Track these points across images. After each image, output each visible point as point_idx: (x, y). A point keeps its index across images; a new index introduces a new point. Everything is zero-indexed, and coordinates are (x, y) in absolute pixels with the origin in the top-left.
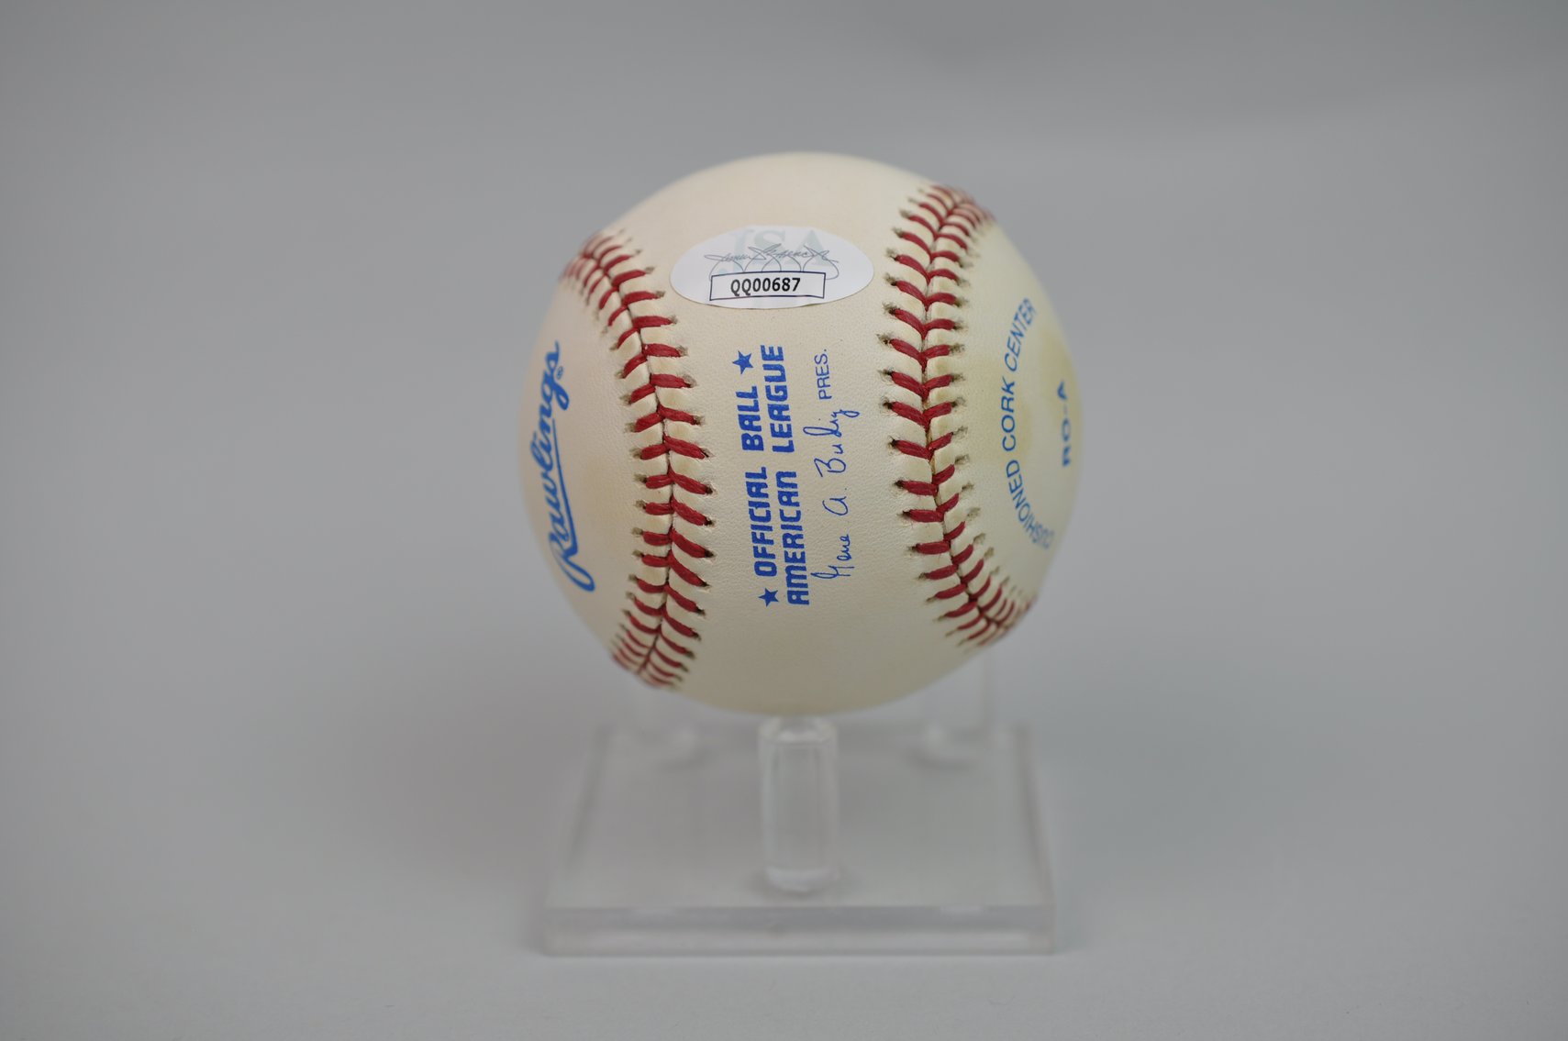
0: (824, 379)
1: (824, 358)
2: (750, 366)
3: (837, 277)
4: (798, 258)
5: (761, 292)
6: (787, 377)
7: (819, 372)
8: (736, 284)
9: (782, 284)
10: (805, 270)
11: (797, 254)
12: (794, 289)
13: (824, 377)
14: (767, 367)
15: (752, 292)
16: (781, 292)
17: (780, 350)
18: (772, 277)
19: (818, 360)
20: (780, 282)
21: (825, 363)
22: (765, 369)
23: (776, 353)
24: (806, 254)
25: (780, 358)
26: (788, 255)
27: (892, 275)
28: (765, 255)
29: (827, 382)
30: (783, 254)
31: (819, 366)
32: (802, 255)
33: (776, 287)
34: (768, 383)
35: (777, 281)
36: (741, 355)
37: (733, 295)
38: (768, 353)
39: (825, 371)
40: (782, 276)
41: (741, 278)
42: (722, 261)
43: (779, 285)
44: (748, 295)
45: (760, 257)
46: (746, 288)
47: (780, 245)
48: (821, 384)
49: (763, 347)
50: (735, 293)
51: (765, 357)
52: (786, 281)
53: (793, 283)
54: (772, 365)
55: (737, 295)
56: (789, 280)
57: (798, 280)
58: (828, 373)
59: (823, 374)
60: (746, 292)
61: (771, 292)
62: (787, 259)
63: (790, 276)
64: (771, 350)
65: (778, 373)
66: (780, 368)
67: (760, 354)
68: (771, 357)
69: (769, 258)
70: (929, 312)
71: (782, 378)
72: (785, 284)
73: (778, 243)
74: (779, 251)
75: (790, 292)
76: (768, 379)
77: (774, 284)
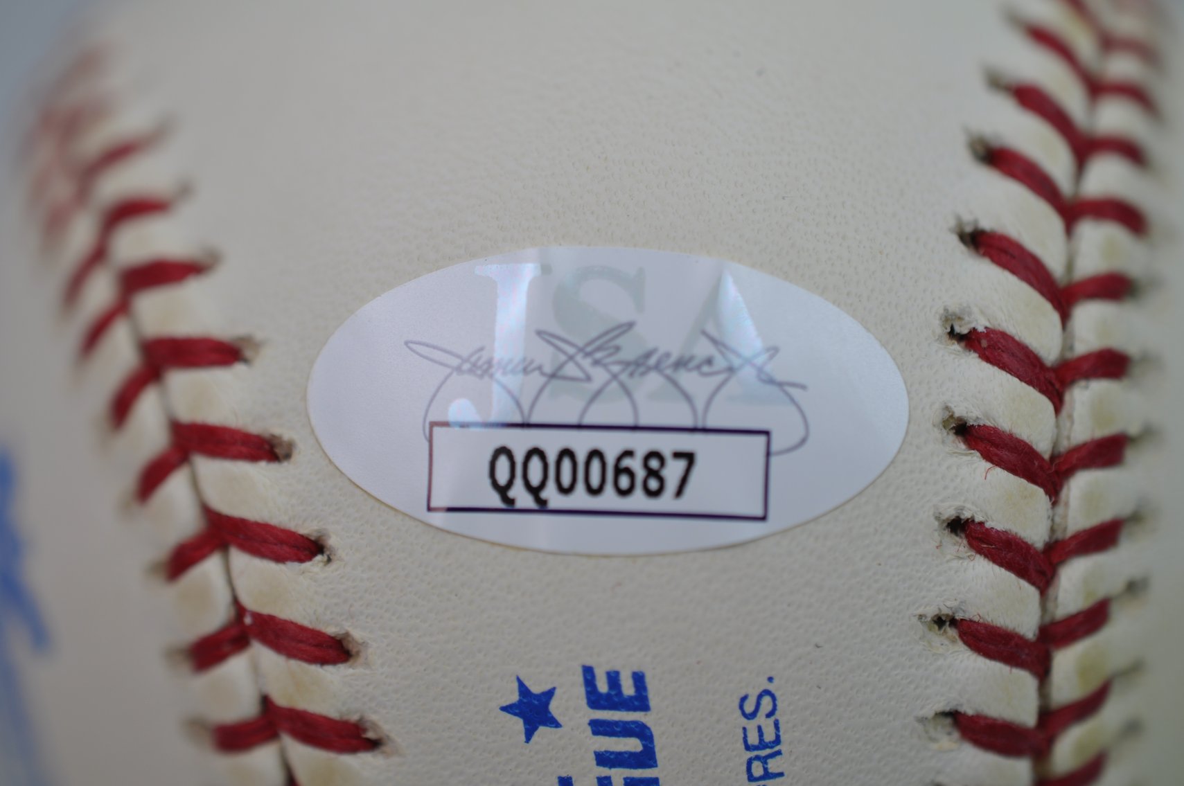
0: (764, 760)
1: (766, 700)
2: (554, 723)
3: (803, 441)
4: (688, 379)
5: (580, 498)
6: (660, 755)
7: (753, 739)
8: (503, 462)
9: (640, 474)
10: (711, 423)
11: (681, 364)
12: (679, 492)
13: (763, 753)
14: (599, 728)
15: (550, 493)
16: (638, 500)
17: (639, 679)
18: (611, 445)
19: (749, 708)
20: (635, 464)
21: (769, 715)
22: (595, 733)
23: (628, 689)
24: (709, 361)
25: (640, 702)
26: (657, 367)
27: (960, 411)
28: (586, 363)
29: (773, 765)
30: (641, 364)
31: (752, 725)
32: (698, 367)
33: (624, 482)
34: (604, 771)
35: (626, 462)
36: (523, 690)
37: (495, 500)
38: (603, 687)
39: (769, 736)
40: (642, 443)
41: (520, 442)
42: (458, 369)
43: (630, 472)
44: (542, 507)
45: (570, 369)
46: (535, 477)
47: (630, 325)
48: (758, 770)
49: (588, 672)
50: (503, 491)
51: (595, 700)
52: (654, 464)
53: (673, 471)
54: (616, 723)
55: (509, 506)
56: (662, 460)
57: (689, 457)
58: (777, 741)
59: (762, 745)
60: (535, 491)
61: (609, 499)
62: (654, 380)
63: (667, 444)
64: (613, 678)
65: (632, 745)
66: (642, 732)
67: (581, 691)
68: (614, 700)
69: (599, 375)
70: (1060, 510)
71: (646, 758)
72: (652, 473)
73: (624, 318)
74: (630, 351)
75: (666, 502)
76: (603, 759)
77: (619, 471)
